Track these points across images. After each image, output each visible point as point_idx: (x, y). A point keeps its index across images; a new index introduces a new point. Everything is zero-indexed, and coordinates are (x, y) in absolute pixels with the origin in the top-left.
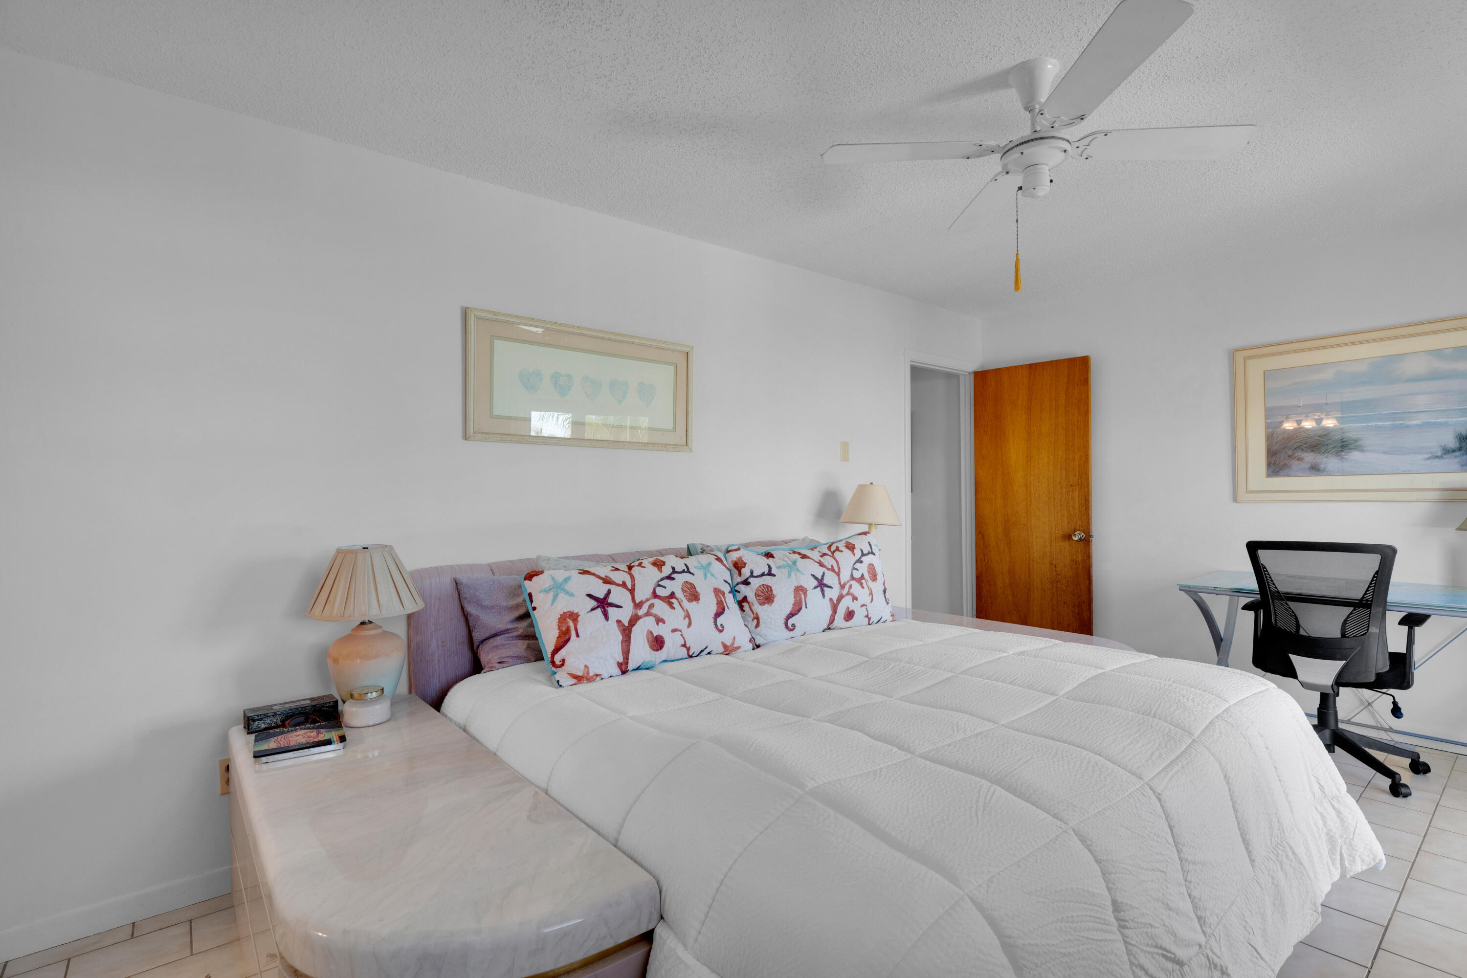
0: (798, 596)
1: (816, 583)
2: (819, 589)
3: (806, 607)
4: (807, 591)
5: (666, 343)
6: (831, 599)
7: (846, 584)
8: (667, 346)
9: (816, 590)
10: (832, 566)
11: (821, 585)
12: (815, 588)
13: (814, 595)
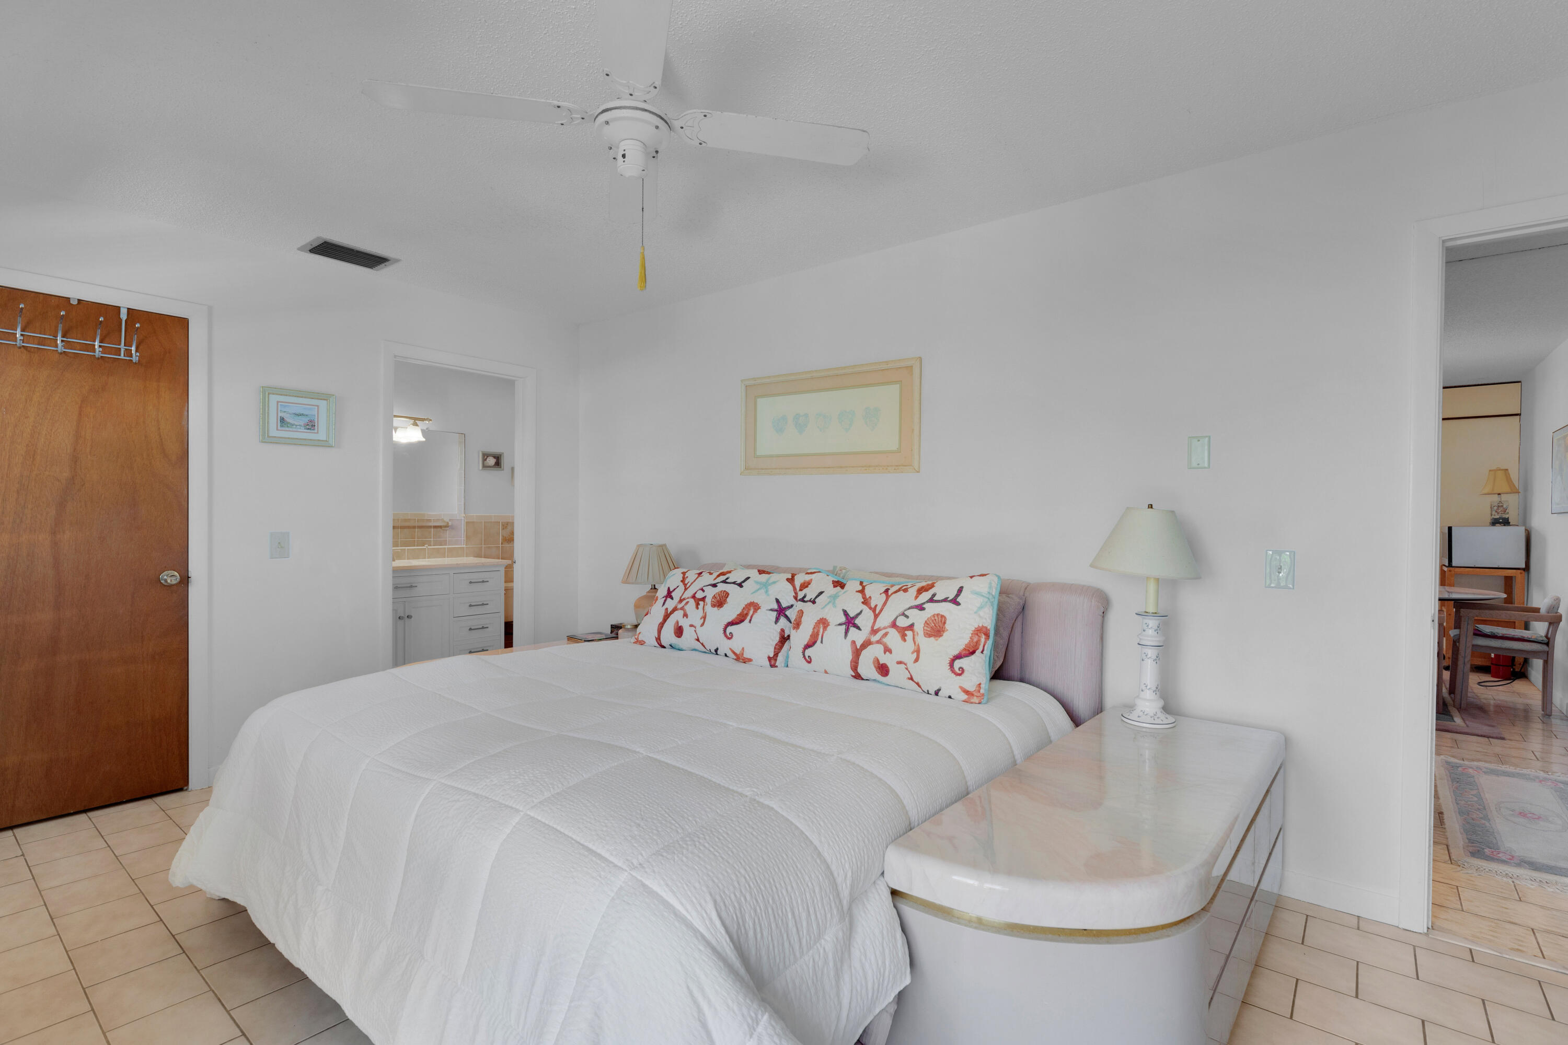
0: (817, 628)
1: (843, 619)
2: (844, 627)
3: (822, 642)
4: (829, 625)
5: (887, 363)
6: (854, 642)
7: (881, 630)
8: (889, 366)
9: (840, 627)
10: (876, 606)
11: (850, 622)
12: (840, 624)
13: (834, 633)
